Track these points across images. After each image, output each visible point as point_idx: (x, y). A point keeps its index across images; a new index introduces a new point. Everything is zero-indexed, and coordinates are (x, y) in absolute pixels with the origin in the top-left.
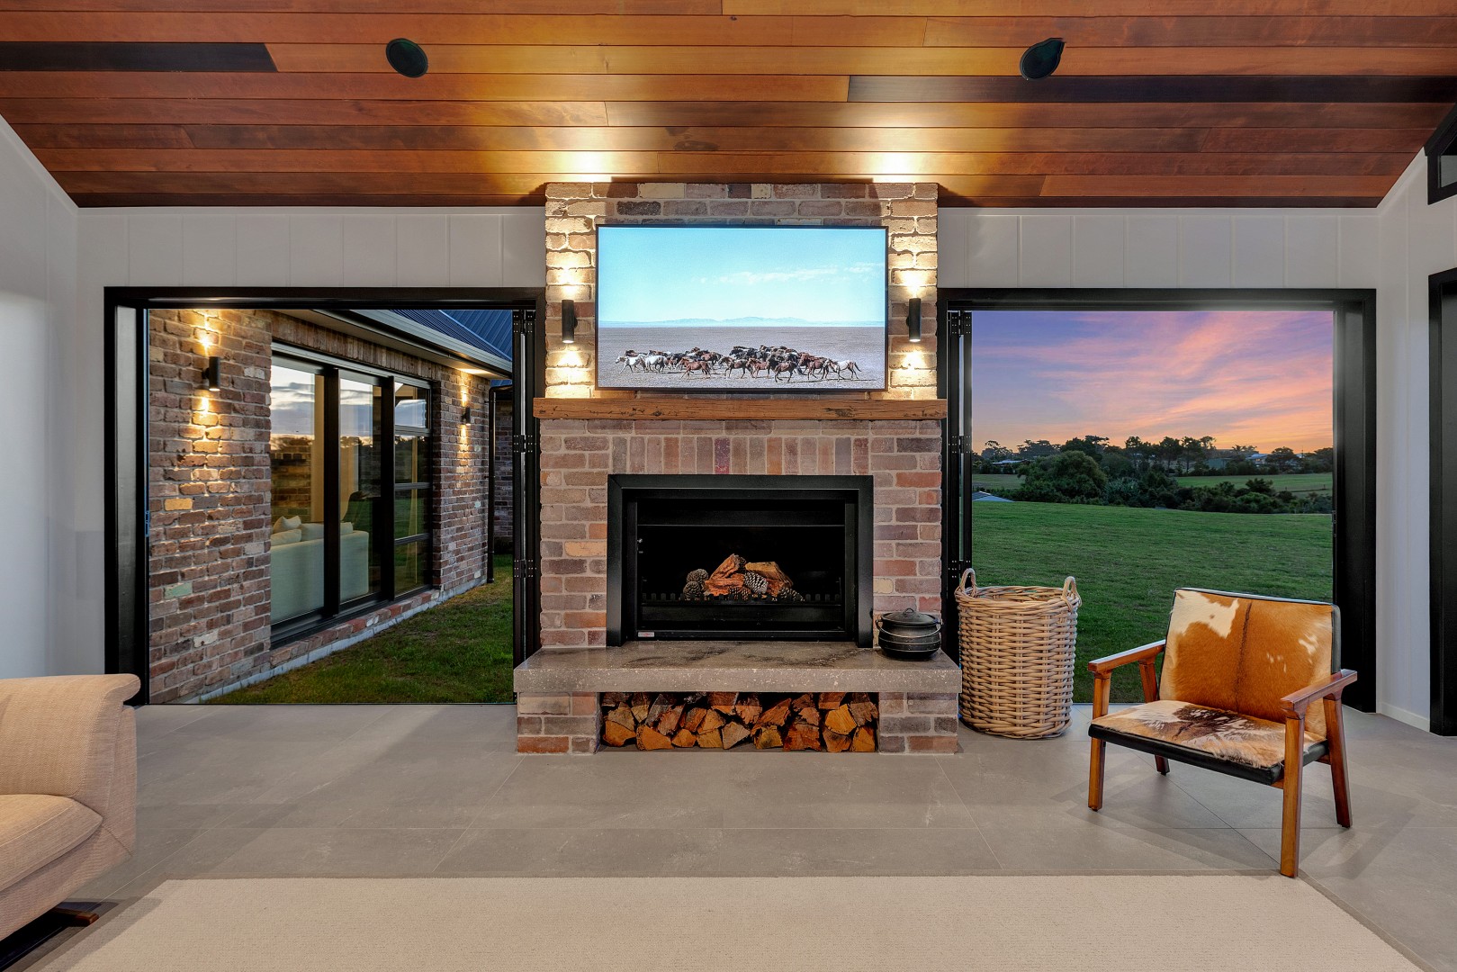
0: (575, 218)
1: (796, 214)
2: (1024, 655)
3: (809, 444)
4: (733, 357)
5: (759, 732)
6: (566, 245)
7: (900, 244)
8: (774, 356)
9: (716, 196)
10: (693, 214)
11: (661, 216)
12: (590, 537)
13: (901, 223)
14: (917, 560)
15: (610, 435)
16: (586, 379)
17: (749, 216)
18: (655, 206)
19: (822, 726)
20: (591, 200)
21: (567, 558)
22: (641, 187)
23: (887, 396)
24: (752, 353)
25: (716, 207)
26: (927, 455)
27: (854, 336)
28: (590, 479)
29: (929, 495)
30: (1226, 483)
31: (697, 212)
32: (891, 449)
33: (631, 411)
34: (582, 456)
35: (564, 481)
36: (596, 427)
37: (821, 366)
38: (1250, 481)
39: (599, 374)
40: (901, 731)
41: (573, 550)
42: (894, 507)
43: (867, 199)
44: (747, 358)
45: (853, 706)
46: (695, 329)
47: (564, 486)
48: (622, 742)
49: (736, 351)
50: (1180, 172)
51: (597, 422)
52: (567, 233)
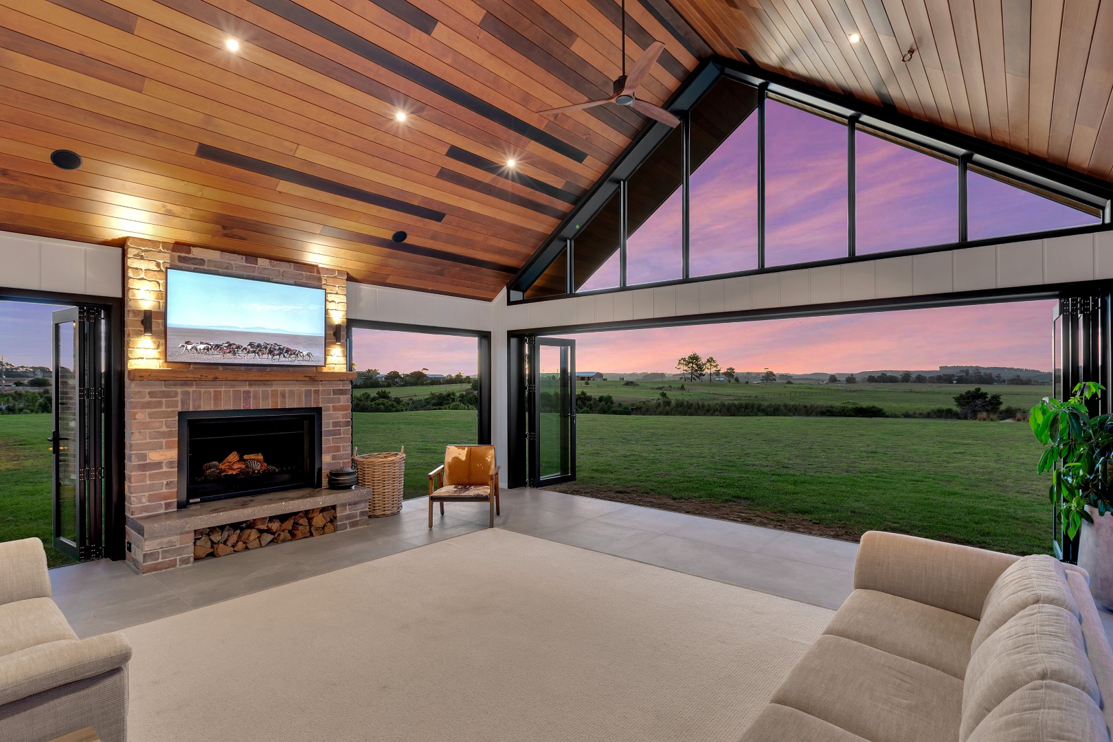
0: (150, 260)
1: (281, 277)
2: (388, 480)
3: (292, 392)
4: (249, 347)
5: (279, 535)
6: (142, 276)
7: (330, 297)
8: (271, 348)
9: (238, 261)
10: (225, 269)
11: (205, 267)
12: (166, 448)
13: (331, 288)
14: (341, 445)
15: (179, 390)
16: (157, 356)
17: (256, 274)
18: (202, 261)
19: (310, 525)
20: (160, 252)
21: (151, 461)
22: (193, 249)
23: (325, 370)
24: (259, 346)
25: (239, 267)
26: (345, 397)
27: (309, 340)
28: (167, 415)
29: (346, 415)
30: (366, 393)
31: (227, 268)
32: (330, 394)
33: (199, 377)
34: (161, 401)
35: (147, 416)
36: (170, 385)
37: (294, 354)
38: (379, 392)
39: (168, 354)
40: (346, 520)
41: (154, 456)
42: (331, 421)
43: (315, 274)
44: (257, 349)
45: (324, 513)
46: (228, 331)
47: (148, 420)
48: (204, 556)
49: (250, 344)
50: (437, 282)
51: (171, 382)
52: (143, 268)
